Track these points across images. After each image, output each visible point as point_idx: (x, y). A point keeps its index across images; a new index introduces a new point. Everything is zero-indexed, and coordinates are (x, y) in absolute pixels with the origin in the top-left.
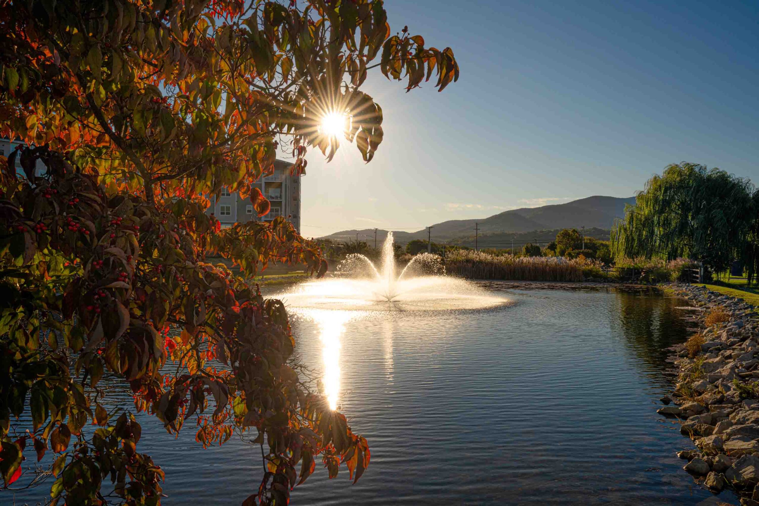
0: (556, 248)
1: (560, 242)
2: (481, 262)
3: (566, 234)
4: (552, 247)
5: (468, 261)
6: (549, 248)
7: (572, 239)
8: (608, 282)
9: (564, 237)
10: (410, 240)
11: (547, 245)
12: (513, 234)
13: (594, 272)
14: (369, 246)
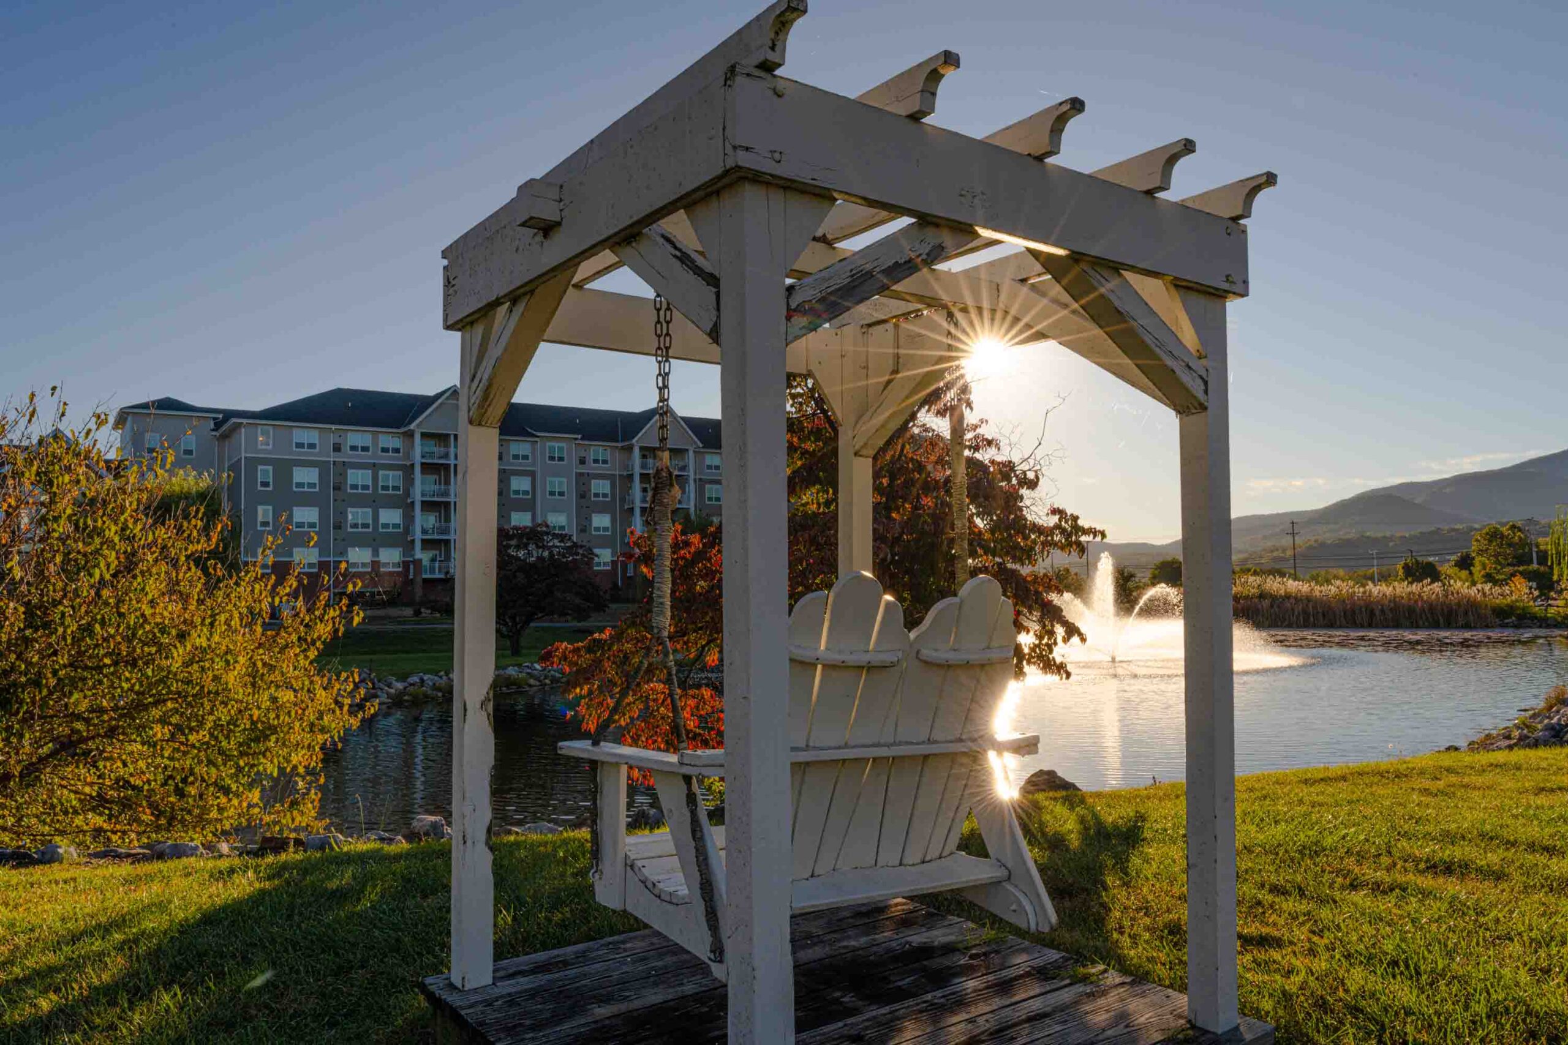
0: (1472, 565)
1: (1481, 552)
2: (1288, 596)
3: (1494, 535)
4: (1465, 563)
5: (1262, 596)
6: (1456, 565)
7: (1510, 545)
8: (1548, 626)
9: (1490, 541)
10: (1159, 560)
11: (1454, 558)
12: (1385, 537)
13: (1518, 608)
14: (1076, 574)
